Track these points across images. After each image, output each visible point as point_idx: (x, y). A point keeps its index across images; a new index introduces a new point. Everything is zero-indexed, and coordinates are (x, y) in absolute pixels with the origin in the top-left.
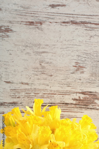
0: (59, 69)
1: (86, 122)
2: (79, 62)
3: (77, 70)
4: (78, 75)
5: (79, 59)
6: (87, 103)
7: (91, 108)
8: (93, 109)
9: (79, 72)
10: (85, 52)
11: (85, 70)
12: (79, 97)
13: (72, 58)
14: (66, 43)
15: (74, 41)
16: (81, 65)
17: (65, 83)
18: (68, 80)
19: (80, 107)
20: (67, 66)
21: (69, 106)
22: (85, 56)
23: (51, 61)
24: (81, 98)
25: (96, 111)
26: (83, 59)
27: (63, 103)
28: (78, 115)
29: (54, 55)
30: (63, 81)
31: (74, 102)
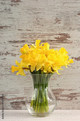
0: (47, 22)
1: (62, 51)
2: (58, 17)
3: (56, 22)
4: (57, 25)
5: (58, 16)
6: (62, 40)
7: (65, 43)
8: (66, 43)
9: (58, 23)
10: (61, 12)
11: (61, 22)
12: (58, 37)
13: (54, 15)
14: (51, 7)
15: (55, 6)
16: (59, 19)
17: (50, 29)
18: (52, 28)
19: (58, 42)
20: (51, 20)
21: (53, 42)
22: (61, 14)
23: (43, 17)
24: (59, 37)
25: (67, 44)
26: (60, 16)
27: (50, 40)
28: (58, 46)
29: (44, 14)
30: (49, 28)
31: (56, 39)
